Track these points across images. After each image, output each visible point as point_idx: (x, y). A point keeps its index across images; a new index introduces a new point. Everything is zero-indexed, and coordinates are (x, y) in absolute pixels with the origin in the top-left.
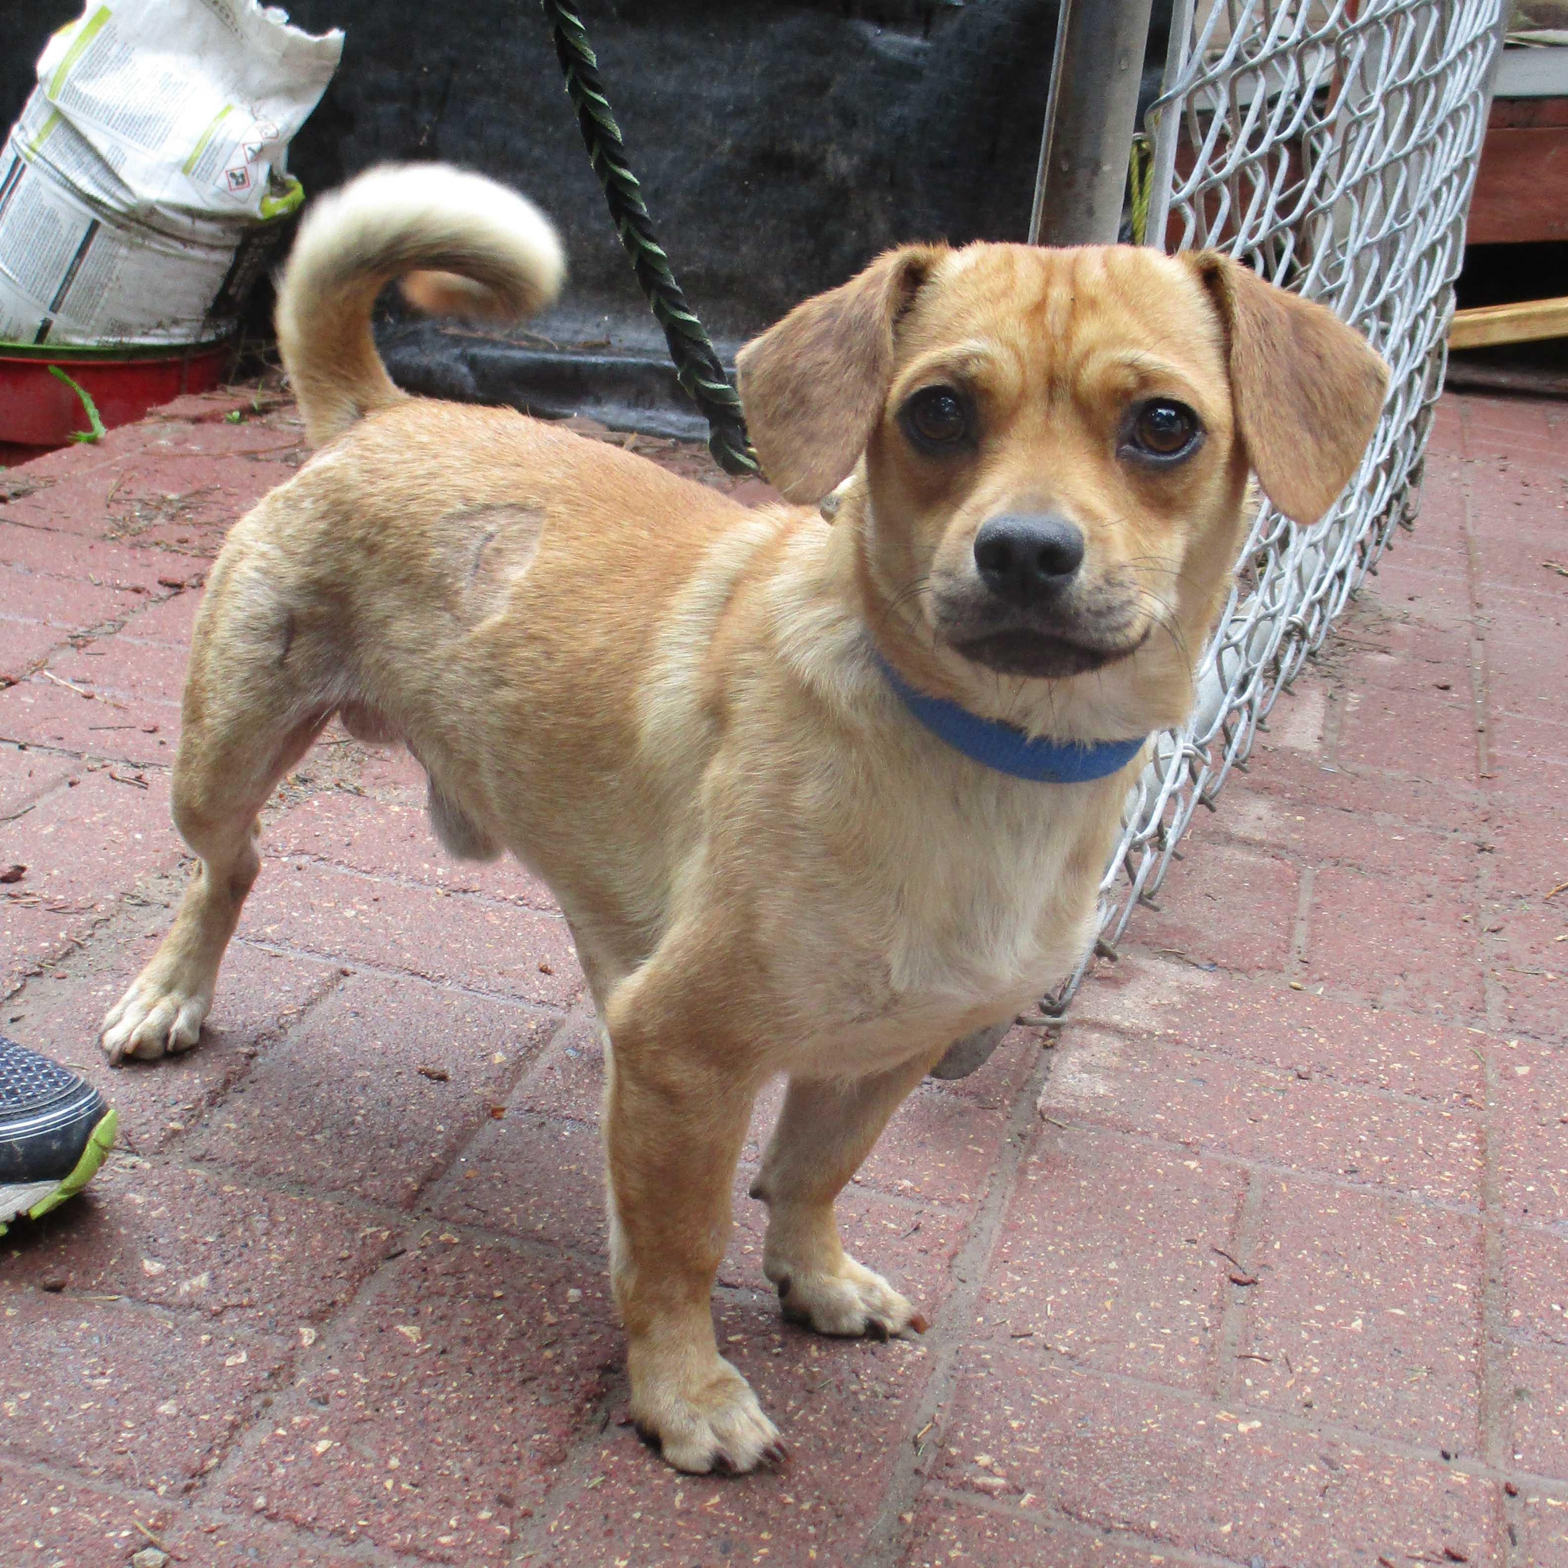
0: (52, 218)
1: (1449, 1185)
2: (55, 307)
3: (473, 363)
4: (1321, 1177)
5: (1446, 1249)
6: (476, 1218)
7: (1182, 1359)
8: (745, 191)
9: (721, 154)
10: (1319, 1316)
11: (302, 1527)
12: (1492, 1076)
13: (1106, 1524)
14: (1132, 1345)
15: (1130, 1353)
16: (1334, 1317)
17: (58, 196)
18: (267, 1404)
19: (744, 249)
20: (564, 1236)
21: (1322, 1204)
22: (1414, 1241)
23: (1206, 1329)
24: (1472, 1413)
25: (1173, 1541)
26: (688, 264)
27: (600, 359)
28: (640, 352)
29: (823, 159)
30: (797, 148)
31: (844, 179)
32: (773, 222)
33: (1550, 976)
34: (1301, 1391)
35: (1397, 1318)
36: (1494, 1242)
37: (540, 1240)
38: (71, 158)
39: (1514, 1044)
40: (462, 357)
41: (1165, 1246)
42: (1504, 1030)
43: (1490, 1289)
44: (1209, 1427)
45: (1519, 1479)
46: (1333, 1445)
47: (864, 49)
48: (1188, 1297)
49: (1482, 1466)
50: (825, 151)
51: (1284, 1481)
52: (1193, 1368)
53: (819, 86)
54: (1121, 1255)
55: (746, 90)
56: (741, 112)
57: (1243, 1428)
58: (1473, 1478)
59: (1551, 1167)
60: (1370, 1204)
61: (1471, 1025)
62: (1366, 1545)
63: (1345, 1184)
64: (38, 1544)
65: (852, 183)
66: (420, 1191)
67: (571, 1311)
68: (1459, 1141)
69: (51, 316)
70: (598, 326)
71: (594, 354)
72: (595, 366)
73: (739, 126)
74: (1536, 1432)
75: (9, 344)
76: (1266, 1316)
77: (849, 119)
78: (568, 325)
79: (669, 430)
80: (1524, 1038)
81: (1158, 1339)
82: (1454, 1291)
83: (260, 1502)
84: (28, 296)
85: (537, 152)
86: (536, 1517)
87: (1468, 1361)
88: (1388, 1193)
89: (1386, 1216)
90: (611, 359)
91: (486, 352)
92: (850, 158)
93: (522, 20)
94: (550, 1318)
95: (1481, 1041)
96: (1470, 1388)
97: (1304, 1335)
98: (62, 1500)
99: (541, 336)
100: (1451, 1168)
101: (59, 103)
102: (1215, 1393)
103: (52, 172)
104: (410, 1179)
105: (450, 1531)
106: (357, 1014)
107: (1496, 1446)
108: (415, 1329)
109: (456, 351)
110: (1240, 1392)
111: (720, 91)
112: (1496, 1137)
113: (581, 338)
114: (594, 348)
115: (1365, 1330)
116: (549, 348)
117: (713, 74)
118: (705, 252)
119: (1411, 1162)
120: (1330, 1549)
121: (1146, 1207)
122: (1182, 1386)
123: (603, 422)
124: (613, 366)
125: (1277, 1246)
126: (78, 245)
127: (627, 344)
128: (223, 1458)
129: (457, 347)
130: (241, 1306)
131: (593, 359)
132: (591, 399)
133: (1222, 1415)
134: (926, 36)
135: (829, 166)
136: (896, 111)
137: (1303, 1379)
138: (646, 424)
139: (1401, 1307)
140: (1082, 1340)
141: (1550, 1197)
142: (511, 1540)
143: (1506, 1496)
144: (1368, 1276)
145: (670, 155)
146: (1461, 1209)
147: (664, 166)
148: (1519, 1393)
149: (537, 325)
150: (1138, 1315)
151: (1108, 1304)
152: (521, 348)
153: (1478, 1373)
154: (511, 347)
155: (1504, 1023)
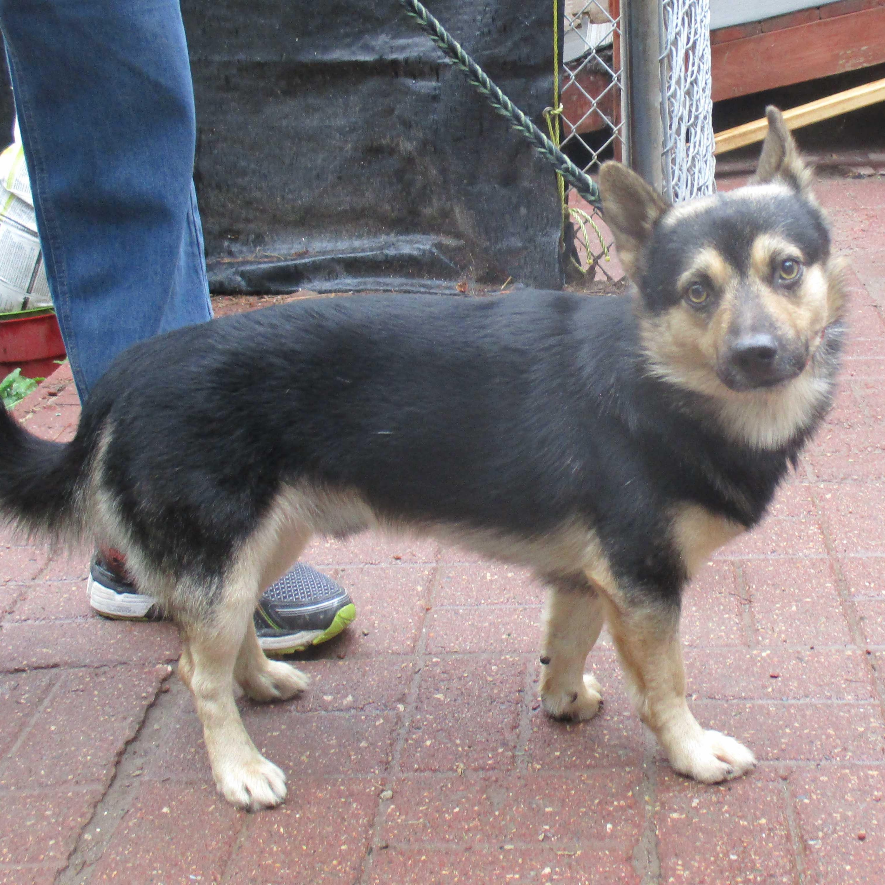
0: (20, 247)
1: (813, 548)
2: (29, 291)
3: (243, 274)
4: (762, 557)
5: (819, 573)
6: (441, 651)
7: (732, 636)
8: (363, 167)
9: (347, 151)
10: (778, 609)
11: (434, 771)
12: (817, 502)
13: (726, 699)
14: (712, 636)
15: (712, 639)
16: (785, 607)
17: (21, 236)
18: (398, 735)
19: (367, 194)
20: (479, 649)
21: (766, 567)
22: (806, 572)
23: (737, 624)
24: (846, 629)
25: (752, 698)
26: (340, 207)
27: (306, 260)
28: (324, 253)
29: (398, 145)
30: (384, 142)
31: (410, 153)
32: (379, 179)
33: (829, 454)
34: (780, 637)
35: (808, 602)
36: (836, 566)
37: (470, 653)
38: (24, 216)
39: (822, 486)
40: (236, 273)
41: (711, 597)
42: (817, 482)
43: (840, 584)
44: (751, 657)
45: (871, 648)
46: (798, 652)
47: (408, 91)
48: (727, 614)
49: (855, 647)
50: (398, 142)
51: (785, 669)
52: (738, 639)
53: (390, 111)
54: (695, 605)
55: (354, 119)
56: (353, 130)
57: (764, 654)
58: (854, 652)
59: (850, 532)
60: (785, 563)
61: (802, 482)
62: (822, 683)
63: (772, 557)
64: (343, 800)
65: (415, 154)
66: (414, 646)
67: (497, 674)
68: (812, 530)
69: (28, 295)
70: (300, 243)
71: (304, 258)
72: (305, 264)
73: (354, 136)
74: (872, 630)
75: (8, 313)
76: (759, 613)
77: (407, 125)
78: (286, 246)
79: (348, 288)
80: (825, 483)
81: (721, 631)
82: (827, 587)
83: (416, 766)
84: (15, 289)
85: (253, 166)
86: (518, 747)
87: (839, 611)
88: (790, 557)
89: (792, 565)
90: (313, 259)
91: (248, 268)
92: (412, 143)
93: (233, 104)
94: (490, 679)
95: (808, 488)
96: (843, 621)
97: (775, 617)
98: (343, 783)
99: (273, 254)
100: (812, 541)
101: (13, 190)
102: (749, 646)
103: (16, 224)
104: (409, 643)
105: (490, 759)
106: (353, 585)
107: (858, 639)
108: (441, 695)
109: (233, 270)
110: (758, 643)
111: (340, 122)
112: (825, 525)
113: (293, 251)
114: (301, 255)
115: (798, 609)
116: (279, 260)
117: (336, 115)
118: (348, 199)
119: (795, 542)
120: (809, 688)
121: (698, 584)
122: (736, 646)
123: (314, 291)
124: (314, 262)
125: (754, 587)
126: (36, 258)
127: (317, 250)
128: (393, 756)
129: (232, 268)
130: (370, 703)
131: (303, 261)
132: (306, 281)
133: (755, 652)
134: (438, 81)
135: (402, 148)
136: (431, 117)
137: (780, 632)
138: (336, 287)
139: (808, 597)
140: (692, 638)
141: (853, 543)
142: (513, 756)
143: (867, 655)
144: (792, 590)
145: (321, 156)
146: (821, 556)
147: (319, 161)
148: (862, 618)
149: (268, 249)
150: (710, 625)
151: (698, 623)
152: (265, 262)
153: (845, 615)
154: (260, 263)
155: (816, 478)
